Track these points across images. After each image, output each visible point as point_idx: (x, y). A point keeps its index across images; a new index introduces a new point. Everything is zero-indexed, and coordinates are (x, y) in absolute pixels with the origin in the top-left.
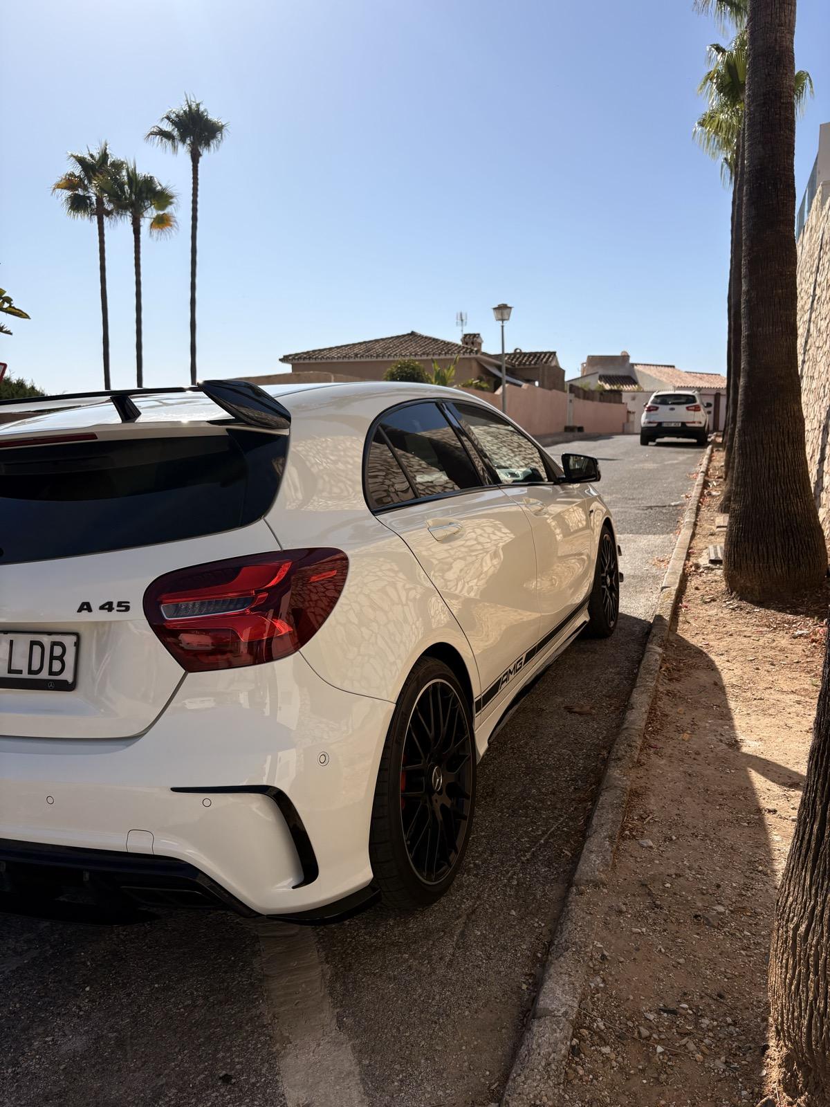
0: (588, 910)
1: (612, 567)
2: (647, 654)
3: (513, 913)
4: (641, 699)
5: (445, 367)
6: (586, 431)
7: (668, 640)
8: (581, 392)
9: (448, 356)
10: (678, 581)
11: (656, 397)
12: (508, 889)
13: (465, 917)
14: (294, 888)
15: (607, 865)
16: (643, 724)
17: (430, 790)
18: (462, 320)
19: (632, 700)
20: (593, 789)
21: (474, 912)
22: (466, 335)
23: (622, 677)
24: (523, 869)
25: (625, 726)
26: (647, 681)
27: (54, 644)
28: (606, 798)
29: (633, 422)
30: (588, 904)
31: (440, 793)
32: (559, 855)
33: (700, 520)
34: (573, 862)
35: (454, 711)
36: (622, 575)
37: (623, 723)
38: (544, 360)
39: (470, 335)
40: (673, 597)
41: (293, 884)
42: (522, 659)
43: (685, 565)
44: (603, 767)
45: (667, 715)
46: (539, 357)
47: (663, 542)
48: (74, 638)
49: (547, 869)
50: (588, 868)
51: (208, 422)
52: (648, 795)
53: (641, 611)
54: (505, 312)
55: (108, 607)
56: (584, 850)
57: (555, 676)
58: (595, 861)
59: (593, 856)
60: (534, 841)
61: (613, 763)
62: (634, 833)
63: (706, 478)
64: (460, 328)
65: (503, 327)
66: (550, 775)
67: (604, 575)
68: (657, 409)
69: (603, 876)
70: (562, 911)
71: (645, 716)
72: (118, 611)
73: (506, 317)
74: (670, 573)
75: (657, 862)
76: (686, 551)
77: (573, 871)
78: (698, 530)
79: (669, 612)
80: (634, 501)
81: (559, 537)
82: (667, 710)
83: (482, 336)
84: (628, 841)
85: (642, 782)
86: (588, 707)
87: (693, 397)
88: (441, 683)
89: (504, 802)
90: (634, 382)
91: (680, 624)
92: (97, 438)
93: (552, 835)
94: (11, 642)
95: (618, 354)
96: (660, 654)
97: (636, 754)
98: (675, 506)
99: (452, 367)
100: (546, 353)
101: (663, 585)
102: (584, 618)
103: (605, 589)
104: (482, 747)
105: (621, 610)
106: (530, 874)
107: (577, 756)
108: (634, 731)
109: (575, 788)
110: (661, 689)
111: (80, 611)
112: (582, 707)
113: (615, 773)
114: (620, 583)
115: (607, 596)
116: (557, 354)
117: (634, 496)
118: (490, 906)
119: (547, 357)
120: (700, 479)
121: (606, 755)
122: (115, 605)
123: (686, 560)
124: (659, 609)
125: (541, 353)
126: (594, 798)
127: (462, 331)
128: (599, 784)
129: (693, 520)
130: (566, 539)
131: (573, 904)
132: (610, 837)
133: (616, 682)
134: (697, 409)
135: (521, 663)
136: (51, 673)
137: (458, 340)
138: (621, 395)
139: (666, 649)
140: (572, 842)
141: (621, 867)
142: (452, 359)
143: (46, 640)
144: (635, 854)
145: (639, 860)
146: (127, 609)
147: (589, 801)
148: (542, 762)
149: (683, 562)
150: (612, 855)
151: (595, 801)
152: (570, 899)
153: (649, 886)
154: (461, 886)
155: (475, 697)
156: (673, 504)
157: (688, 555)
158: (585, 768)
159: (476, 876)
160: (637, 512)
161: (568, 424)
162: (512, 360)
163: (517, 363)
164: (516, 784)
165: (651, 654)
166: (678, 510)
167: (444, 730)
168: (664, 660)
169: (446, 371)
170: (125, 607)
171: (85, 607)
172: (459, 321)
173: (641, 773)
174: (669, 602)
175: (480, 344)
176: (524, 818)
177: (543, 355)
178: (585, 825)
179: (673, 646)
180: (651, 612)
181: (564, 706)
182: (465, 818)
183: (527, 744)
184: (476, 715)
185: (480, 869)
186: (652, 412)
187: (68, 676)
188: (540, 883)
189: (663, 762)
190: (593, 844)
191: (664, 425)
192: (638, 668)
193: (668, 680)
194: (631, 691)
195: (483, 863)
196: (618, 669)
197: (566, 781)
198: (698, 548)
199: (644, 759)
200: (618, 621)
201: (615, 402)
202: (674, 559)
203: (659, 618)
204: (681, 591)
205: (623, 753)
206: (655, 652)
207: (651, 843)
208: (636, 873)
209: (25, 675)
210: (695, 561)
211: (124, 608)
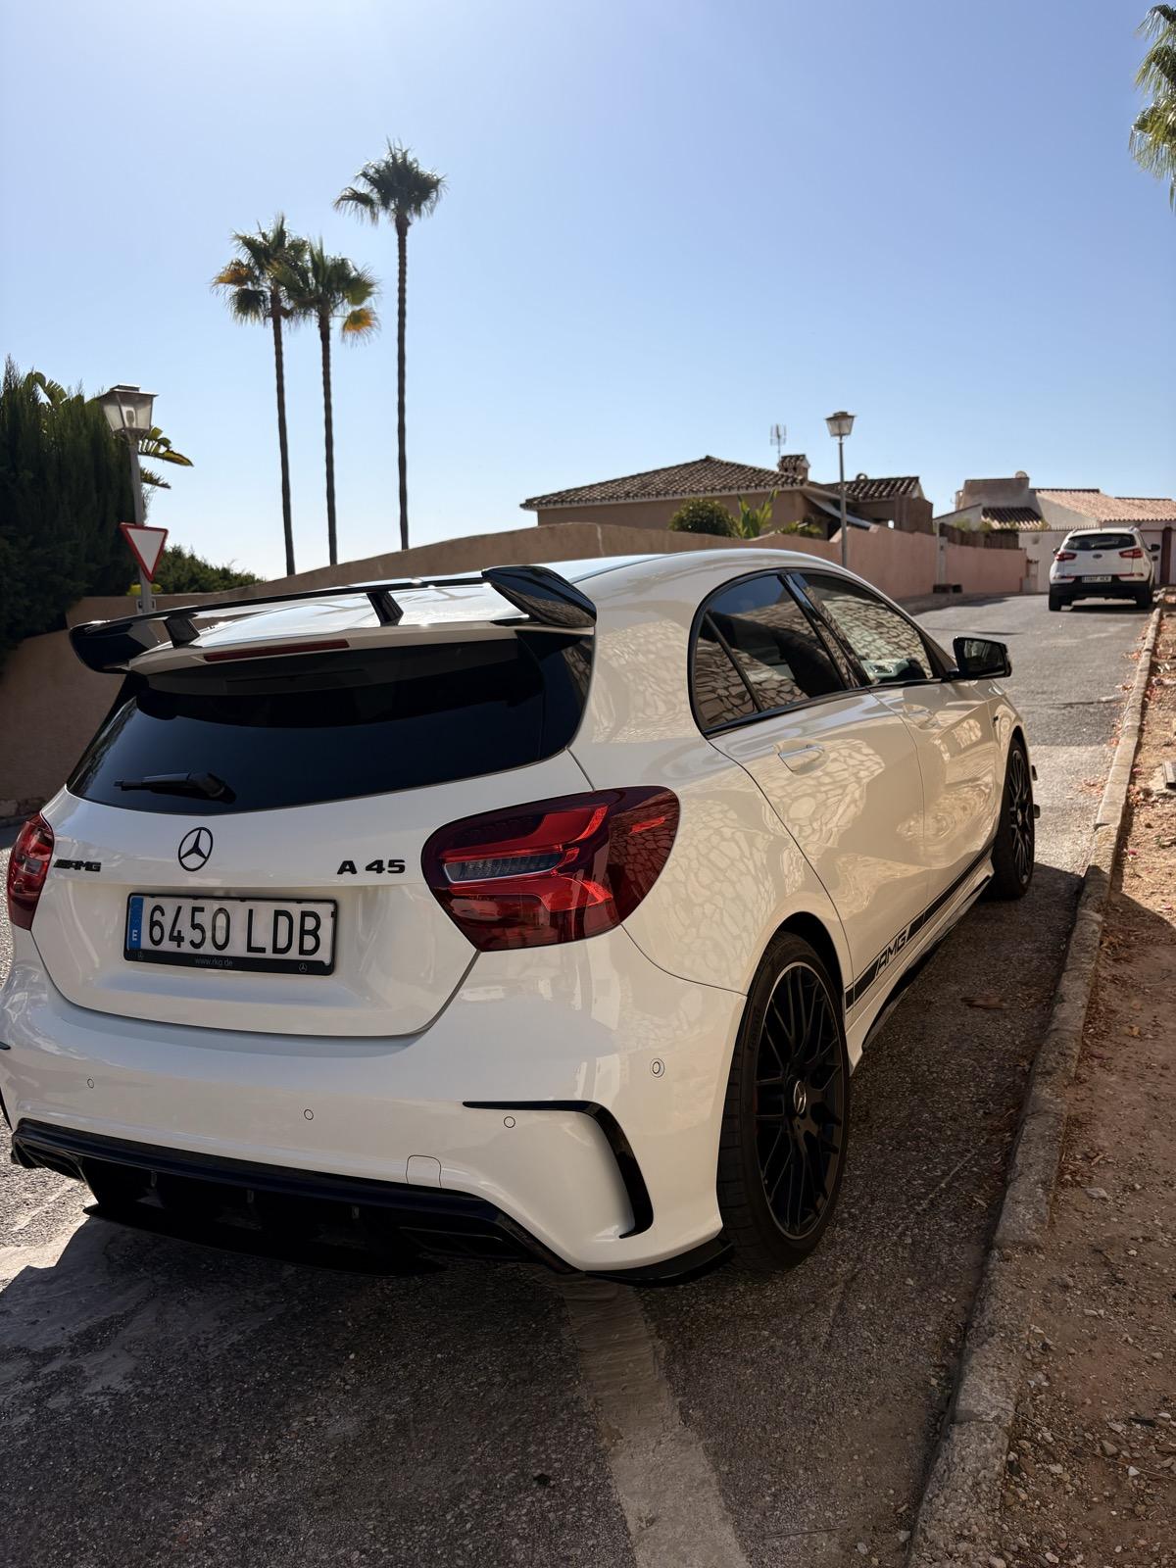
0: (1019, 1282)
1: (1025, 797)
2: (1079, 924)
3: (910, 1282)
4: (1074, 990)
5: (757, 506)
6: (965, 590)
7: (1109, 902)
8: (957, 534)
9: (760, 490)
10: (1120, 815)
11: (1072, 539)
12: (900, 1250)
13: (842, 1285)
14: (621, 1237)
15: (1043, 1222)
16: (1081, 1023)
17: (791, 1111)
18: (779, 436)
19: (1062, 989)
20: (1011, 1114)
21: (854, 1278)
22: (784, 458)
23: (1044, 955)
24: (919, 1223)
25: (1054, 1027)
26: (1083, 962)
27: (304, 915)
28: (1032, 1127)
29: (1035, 576)
30: (1019, 1273)
31: (803, 1116)
32: (970, 1206)
33: (1148, 723)
34: (990, 1215)
35: (819, 1005)
36: (1037, 807)
37: (1050, 1022)
38: (902, 490)
39: (791, 457)
40: (1114, 839)
41: (621, 1232)
42: (904, 933)
43: (1128, 791)
44: (1023, 1084)
45: (1113, 1012)
46: (894, 485)
47: (1092, 757)
48: (330, 907)
49: (953, 1224)
50: (1014, 1225)
51: (492, 622)
52: (1095, 1124)
53: (1066, 859)
54: (844, 423)
55: (377, 867)
56: (1007, 1200)
57: (946, 955)
58: (1024, 1215)
59: (1021, 1209)
60: (932, 1184)
61: (1039, 1079)
62: (1078, 1178)
63: (1155, 659)
64: (777, 447)
65: (841, 445)
66: (947, 1094)
67: (1015, 809)
68: (1074, 556)
69: (1037, 1236)
70: (980, 1282)
71: (1083, 1012)
72: (390, 872)
73: (847, 431)
74: (1107, 804)
75: (1116, 1220)
76: (1129, 770)
77: (993, 1227)
78: (1146, 738)
79: (1109, 861)
80: (1044, 696)
81: (946, 757)
82: (1115, 1004)
83: (808, 457)
84: (1070, 1189)
85: (1085, 1107)
86: (997, 999)
87: (1131, 536)
88: (803, 967)
89: (883, 1130)
90: (1037, 517)
91: (1125, 878)
92: (348, 646)
93: (956, 1177)
94: (251, 911)
95: (1011, 475)
96: (1098, 923)
97: (1073, 1065)
98: (1107, 702)
99: (767, 507)
100: (903, 480)
101: (1098, 822)
102: (986, 871)
103: (1014, 830)
104: (855, 1055)
105: (1037, 859)
106: (929, 1230)
107: (985, 1068)
108: (1068, 1033)
109: (984, 1112)
110: (1103, 974)
111: (341, 872)
112: (988, 998)
113: (1043, 1092)
114: (1035, 820)
115: (1018, 840)
116: (920, 481)
117: (1045, 688)
118: (876, 1271)
119: (905, 484)
120: (1144, 660)
121: (1027, 1068)
122: (386, 865)
123: (1130, 783)
124: (1093, 857)
125: (897, 479)
126: (1015, 1127)
127: (779, 452)
128: (1020, 1108)
129: (1138, 724)
130: (957, 758)
131: (996, 1273)
132: (1044, 1183)
133: (1035, 963)
134: (1137, 554)
135: (904, 939)
136: (302, 951)
137: (772, 465)
138: (1017, 536)
139: (1107, 915)
140: (987, 1188)
141: (1061, 1225)
142: (769, 493)
143: (295, 910)
144: (1083, 1207)
145: (1088, 1216)
146: (402, 869)
147: (1007, 1132)
148: (935, 1075)
149: (1125, 788)
150: (1048, 1207)
151: (1016, 1132)
152: (991, 1266)
153: (1105, 1253)
154: (833, 1243)
155: (845, 986)
156: (1104, 699)
157: (1133, 777)
158: (997, 1085)
159: (853, 1229)
160: (1050, 712)
161: (937, 583)
162: (854, 491)
163: (861, 495)
164: (900, 1105)
165: (1086, 923)
166: (1113, 709)
167: (807, 1031)
168: (1105, 931)
169: (758, 512)
170: (398, 866)
171: (348, 867)
172: (775, 438)
173: (1082, 1093)
174: (1107, 846)
175: (806, 470)
176: (914, 1153)
177: (899, 483)
178: (1004, 1164)
179: (1118, 910)
180: (1081, 861)
181: (961, 997)
182: (835, 1151)
183: (911, 1050)
184: (847, 1011)
185: (857, 1220)
186: (1067, 562)
187: (323, 955)
188: (945, 1242)
189: (1113, 1078)
190: (1019, 1190)
191: (1086, 580)
192: (1067, 943)
193: (1114, 960)
194: (1059, 976)
195: (861, 1213)
196: (1037, 944)
197: (971, 1102)
198: (1147, 765)
199: (1084, 1073)
200: (1034, 874)
201: (1008, 548)
202: (1112, 782)
203: (1094, 870)
204: (1125, 830)
205: (1054, 1065)
206: (1092, 920)
207: (1103, 1193)
208: (1084, 1234)
209: (269, 954)
210: (1143, 785)
211: (397, 869)
